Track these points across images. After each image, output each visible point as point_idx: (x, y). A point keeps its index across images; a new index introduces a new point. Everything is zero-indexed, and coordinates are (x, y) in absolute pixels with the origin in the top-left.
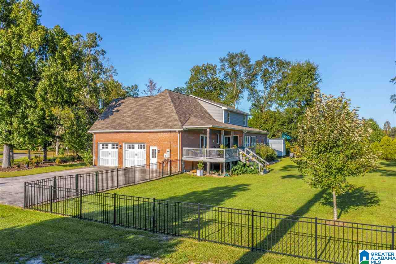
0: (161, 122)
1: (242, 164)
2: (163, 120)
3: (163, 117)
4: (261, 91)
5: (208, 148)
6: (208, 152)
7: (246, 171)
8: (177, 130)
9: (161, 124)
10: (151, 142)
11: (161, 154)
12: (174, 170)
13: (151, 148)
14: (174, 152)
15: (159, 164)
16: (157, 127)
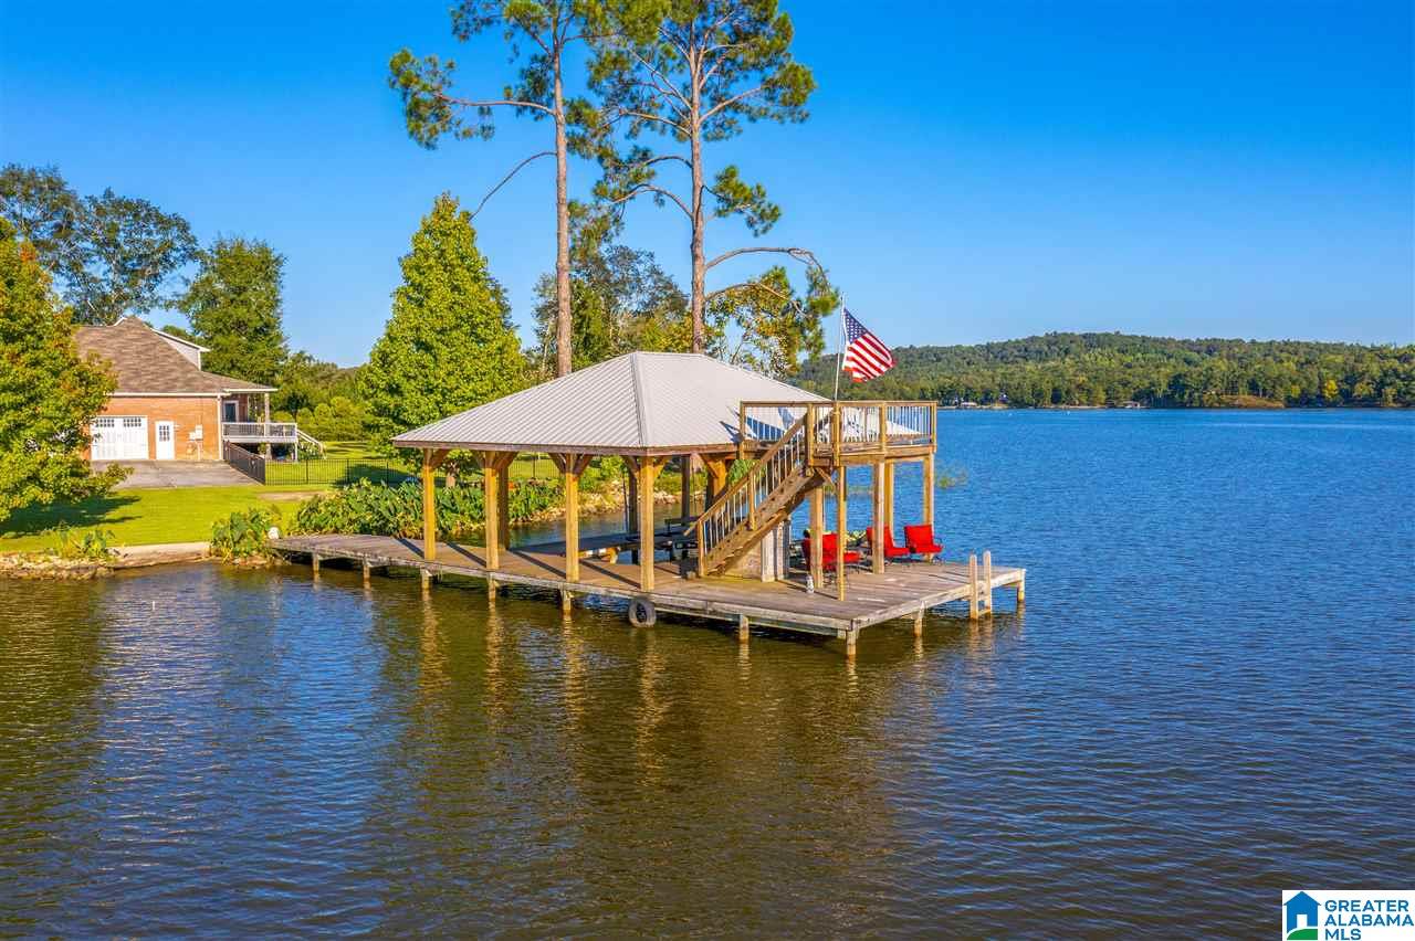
0: (174, 380)
8: (219, 395)
9: (178, 384)
10: (159, 415)
11: (182, 434)
12: (211, 457)
13: (159, 424)
14: (210, 431)
15: (178, 450)
16: (171, 388)
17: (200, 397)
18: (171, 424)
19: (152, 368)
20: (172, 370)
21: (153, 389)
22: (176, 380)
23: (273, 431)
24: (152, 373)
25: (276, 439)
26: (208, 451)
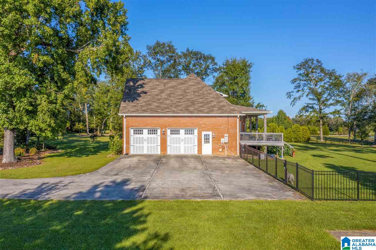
5: (265, 133)
8: (238, 115)
9: (216, 109)
10: (204, 127)
11: (217, 139)
12: (233, 154)
13: (204, 133)
14: (232, 137)
15: (214, 149)
16: (212, 111)
17: (228, 117)
18: (210, 133)
19: (201, 100)
20: (212, 101)
21: (201, 111)
22: (213, 107)
23: (269, 139)
24: (201, 103)
25: (271, 143)
26: (231, 150)
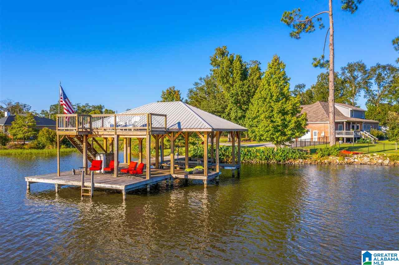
0: (319, 119)
1: (362, 139)
2: (320, 118)
3: (319, 116)
4: (375, 90)
5: (345, 131)
6: (345, 133)
7: (365, 142)
8: (328, 123)
10: (314, 129)
11: (319, 134)
12: (327, 141)
14: (327, 133)
15: (318, 139)
16: (317, 121)
17: (324, 123)
18: (317, 131)
21: (312, 121)
